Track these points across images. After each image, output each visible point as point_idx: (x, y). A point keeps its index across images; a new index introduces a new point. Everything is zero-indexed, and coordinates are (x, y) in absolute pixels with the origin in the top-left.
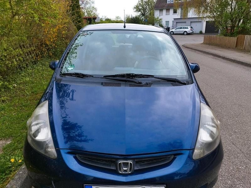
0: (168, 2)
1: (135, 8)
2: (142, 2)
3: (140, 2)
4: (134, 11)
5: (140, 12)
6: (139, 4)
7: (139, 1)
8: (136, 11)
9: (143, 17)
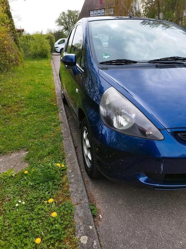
0: (91, 15)
1: (57, 21)
2: (64, 16)
3: (62, 15)
4: (57, 24)
5: (63, 26)
6: (61, 17)
7: (60, 14)
8: (59, 24)
9: (66, 31)
